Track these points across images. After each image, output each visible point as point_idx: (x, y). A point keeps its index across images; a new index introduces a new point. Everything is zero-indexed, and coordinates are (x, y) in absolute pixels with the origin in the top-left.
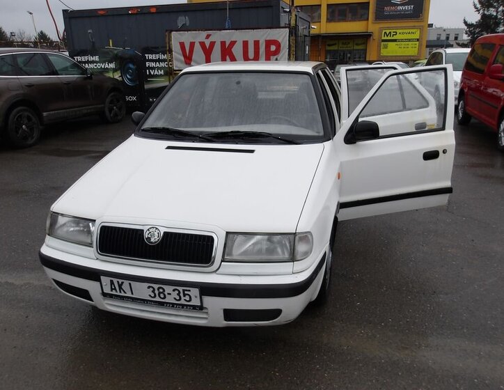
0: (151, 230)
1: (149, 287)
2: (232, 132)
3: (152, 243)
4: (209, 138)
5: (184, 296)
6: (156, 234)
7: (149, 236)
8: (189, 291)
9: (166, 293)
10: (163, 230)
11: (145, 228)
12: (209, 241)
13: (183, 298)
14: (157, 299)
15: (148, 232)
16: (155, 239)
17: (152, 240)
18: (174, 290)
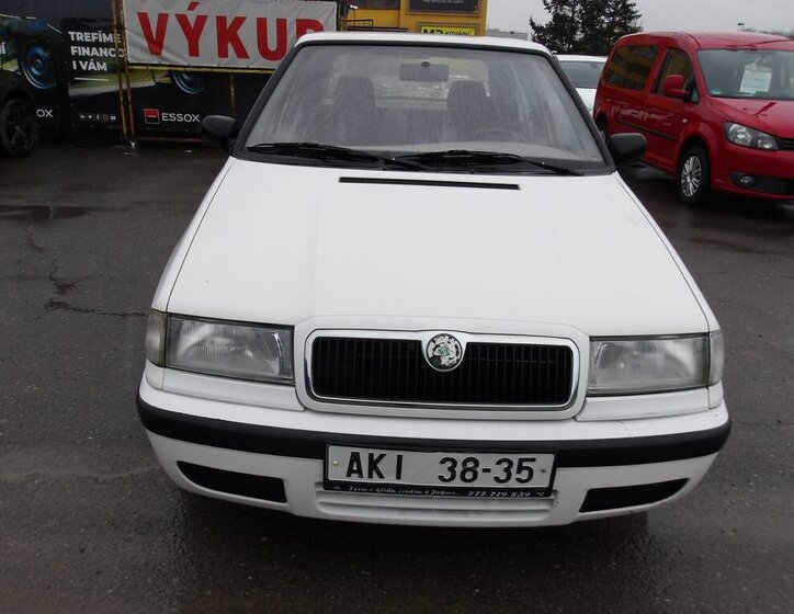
0: (438, 341)
1: (443, 461)
2: (451, 152)
3: (444, 367)
4: (415, 163)
5: (519, 472)
6: (452, 347)
7: (437, 354)
8: (533, 460)
9: (479, 470)
10: (464, 340)
11: (425, 338)
12: (561, 357)
13: (514, 475)
14: (458, 483)
15: (432, 345)
16: (451, 358)
17: (444, 361)
18: (499, 463)
